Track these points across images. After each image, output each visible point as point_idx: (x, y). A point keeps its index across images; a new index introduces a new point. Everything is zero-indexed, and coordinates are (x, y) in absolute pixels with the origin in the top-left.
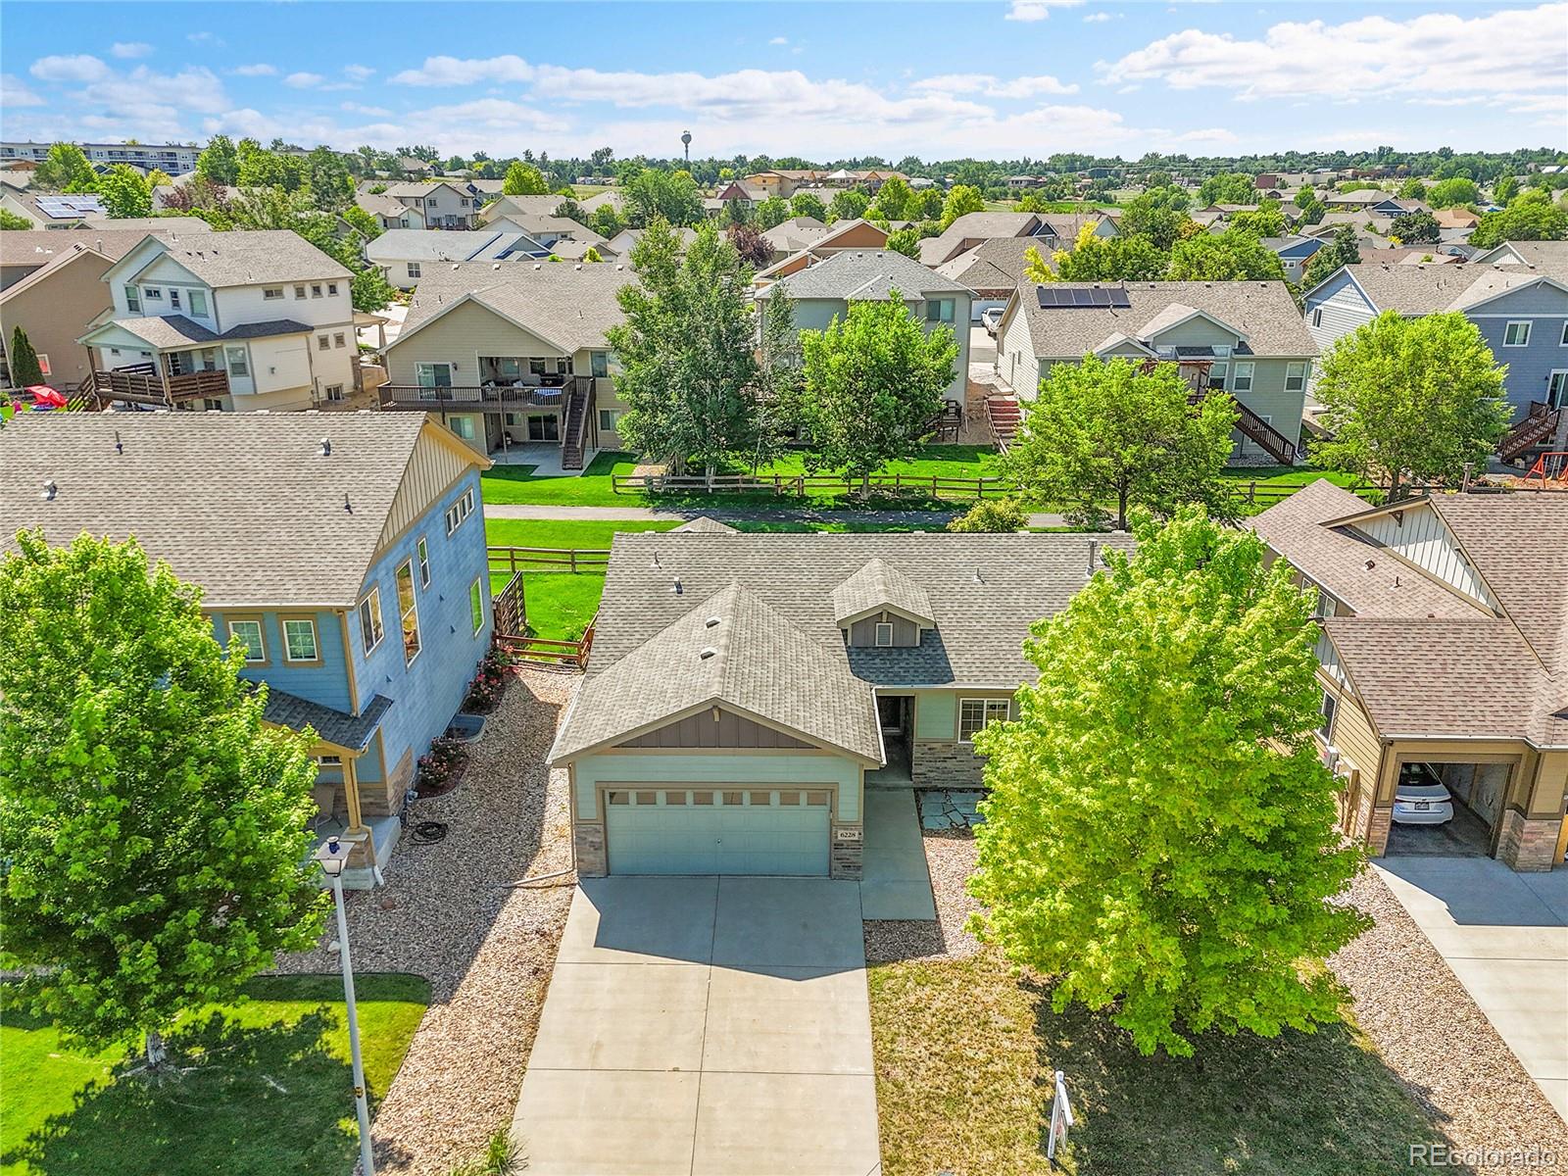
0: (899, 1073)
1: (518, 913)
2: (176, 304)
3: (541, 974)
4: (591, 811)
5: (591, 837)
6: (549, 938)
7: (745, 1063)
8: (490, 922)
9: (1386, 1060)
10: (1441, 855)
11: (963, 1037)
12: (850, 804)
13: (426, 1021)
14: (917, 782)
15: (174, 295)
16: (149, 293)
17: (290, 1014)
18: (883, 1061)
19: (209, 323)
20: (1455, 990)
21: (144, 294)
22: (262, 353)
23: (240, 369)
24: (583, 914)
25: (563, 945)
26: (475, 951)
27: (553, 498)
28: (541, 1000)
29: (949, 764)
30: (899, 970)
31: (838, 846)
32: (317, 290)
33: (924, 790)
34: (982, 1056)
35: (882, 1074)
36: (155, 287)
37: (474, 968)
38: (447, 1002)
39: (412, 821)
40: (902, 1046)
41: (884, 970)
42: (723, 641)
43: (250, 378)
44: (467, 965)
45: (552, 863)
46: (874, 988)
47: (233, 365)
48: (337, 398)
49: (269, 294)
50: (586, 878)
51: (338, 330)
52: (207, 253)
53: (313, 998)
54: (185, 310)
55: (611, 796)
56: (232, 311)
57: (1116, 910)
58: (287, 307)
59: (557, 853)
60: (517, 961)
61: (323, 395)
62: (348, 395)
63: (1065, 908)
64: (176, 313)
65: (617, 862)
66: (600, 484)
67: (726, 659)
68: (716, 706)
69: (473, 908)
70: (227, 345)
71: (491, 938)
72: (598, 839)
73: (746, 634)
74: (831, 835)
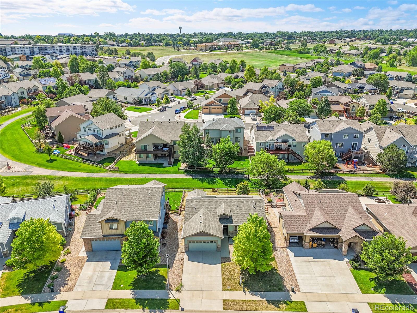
0: (224, 276)
1: (178, 256)
2: (94, 132)
3: (182, 264)
4: (187, 243)
5: (186, 247)
6: (182, 260)
7: (207, 275)
8: (175, 258)
9: (280, 274)
10: (296, 247)
11: (232, 272)
12: (219, 243)
13: (170, 270)
14: (229, 237)
15: (94, 130)
16: (89, 129)
17: (154, 270)
18: (223, 275)
19: (101, 136)
20: (291, 265)
21: (88, 129)
22: (110, 140)
23: (107, 144)
24: (186, 257)
25: (184, 261)
26: (174, 262)
27: (168, 172)
28: (183, 268)
29: (233, 234)
30: (225, 264)
31: (218, 248)
32: (119, 126)
33: (230, 237)
34: (234, 274)
35: (222, 276)
36: (91, 128)
37: (174, 264)
38: (172, 268)
39: (162, 243)
40: (225, 273)
41: (223, 264)
42: (203, 220)
43: (108, 146)
44: (173, 263)
45: (181, 249)
46: (222, 266)
47: (105, 143)
48: (122, 146)
49: (111, 129)
50: (186, 252)
51: (122, 133)
52: (100, 122)
53: (156, 268)
54: (96, 133)
55: (189, 242)
56: (105, 134)
57: (246, 259)
58: (115, 130)
59: (182, 248)
60: (179, 263)
61: (120, 145)
62: (124, 144)
63: (241, 259)
64: (94, 133)
65: (190, 250)
66: (175, 168)
67: (203, 223)
68: (202, 231)
69: (172, 256)
70: (104, 140)
71: (175, 260)
72: (187, 247)
73: (205, 218)
74: (217, 246)
